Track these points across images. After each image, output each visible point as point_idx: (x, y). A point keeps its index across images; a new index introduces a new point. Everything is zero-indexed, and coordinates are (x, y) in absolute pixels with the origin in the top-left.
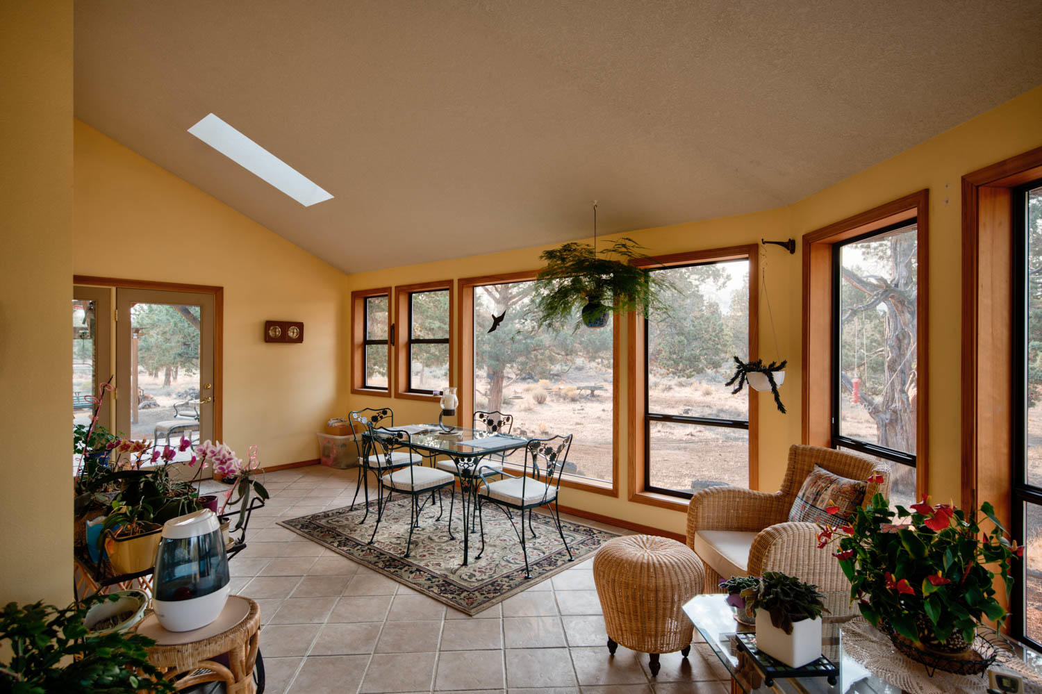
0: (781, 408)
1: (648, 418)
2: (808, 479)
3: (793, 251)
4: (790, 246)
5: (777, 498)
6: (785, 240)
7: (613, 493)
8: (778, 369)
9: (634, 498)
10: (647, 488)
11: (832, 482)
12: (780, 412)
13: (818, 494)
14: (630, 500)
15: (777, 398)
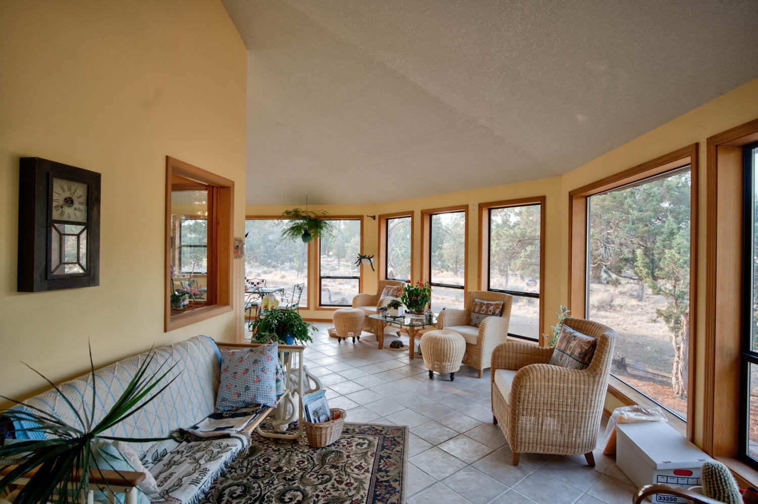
0: (373, 270)
1: (321, 278)
2: (385, 289)
3: (374, 219)
4: (374, 217)
5: (376, 296)
6: (373, 216)
7: (308, 308)
8: (372, 257)
9: (317, 309)
10: (320, 305)
11: (392, 288)
12: (373, 271)
13: (389, 292)
14: (315, 310)
15: (372, 267)
